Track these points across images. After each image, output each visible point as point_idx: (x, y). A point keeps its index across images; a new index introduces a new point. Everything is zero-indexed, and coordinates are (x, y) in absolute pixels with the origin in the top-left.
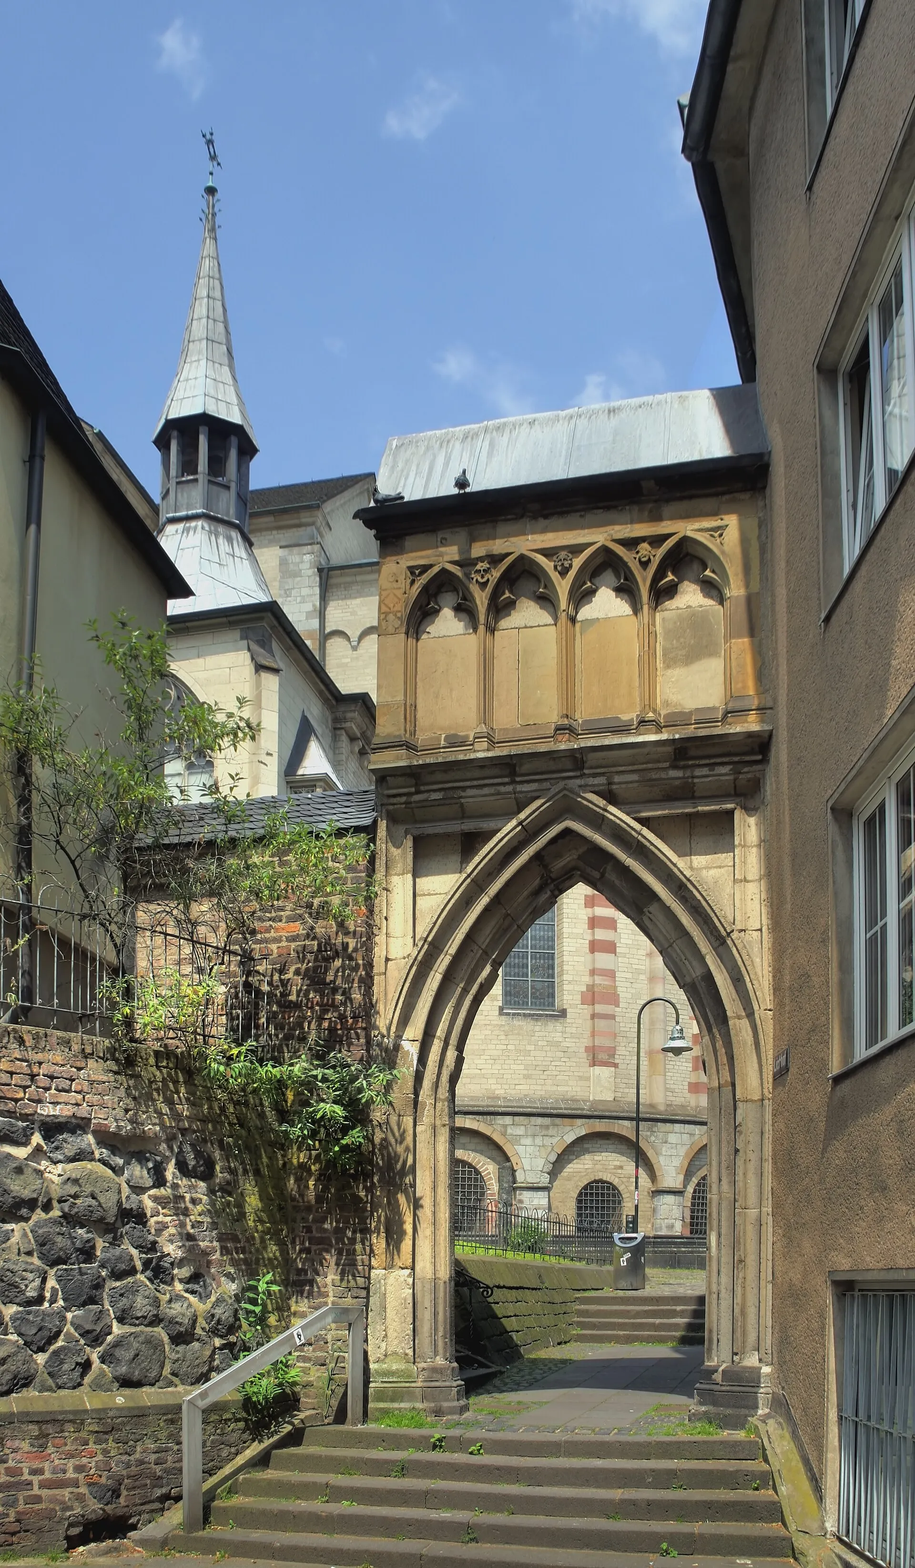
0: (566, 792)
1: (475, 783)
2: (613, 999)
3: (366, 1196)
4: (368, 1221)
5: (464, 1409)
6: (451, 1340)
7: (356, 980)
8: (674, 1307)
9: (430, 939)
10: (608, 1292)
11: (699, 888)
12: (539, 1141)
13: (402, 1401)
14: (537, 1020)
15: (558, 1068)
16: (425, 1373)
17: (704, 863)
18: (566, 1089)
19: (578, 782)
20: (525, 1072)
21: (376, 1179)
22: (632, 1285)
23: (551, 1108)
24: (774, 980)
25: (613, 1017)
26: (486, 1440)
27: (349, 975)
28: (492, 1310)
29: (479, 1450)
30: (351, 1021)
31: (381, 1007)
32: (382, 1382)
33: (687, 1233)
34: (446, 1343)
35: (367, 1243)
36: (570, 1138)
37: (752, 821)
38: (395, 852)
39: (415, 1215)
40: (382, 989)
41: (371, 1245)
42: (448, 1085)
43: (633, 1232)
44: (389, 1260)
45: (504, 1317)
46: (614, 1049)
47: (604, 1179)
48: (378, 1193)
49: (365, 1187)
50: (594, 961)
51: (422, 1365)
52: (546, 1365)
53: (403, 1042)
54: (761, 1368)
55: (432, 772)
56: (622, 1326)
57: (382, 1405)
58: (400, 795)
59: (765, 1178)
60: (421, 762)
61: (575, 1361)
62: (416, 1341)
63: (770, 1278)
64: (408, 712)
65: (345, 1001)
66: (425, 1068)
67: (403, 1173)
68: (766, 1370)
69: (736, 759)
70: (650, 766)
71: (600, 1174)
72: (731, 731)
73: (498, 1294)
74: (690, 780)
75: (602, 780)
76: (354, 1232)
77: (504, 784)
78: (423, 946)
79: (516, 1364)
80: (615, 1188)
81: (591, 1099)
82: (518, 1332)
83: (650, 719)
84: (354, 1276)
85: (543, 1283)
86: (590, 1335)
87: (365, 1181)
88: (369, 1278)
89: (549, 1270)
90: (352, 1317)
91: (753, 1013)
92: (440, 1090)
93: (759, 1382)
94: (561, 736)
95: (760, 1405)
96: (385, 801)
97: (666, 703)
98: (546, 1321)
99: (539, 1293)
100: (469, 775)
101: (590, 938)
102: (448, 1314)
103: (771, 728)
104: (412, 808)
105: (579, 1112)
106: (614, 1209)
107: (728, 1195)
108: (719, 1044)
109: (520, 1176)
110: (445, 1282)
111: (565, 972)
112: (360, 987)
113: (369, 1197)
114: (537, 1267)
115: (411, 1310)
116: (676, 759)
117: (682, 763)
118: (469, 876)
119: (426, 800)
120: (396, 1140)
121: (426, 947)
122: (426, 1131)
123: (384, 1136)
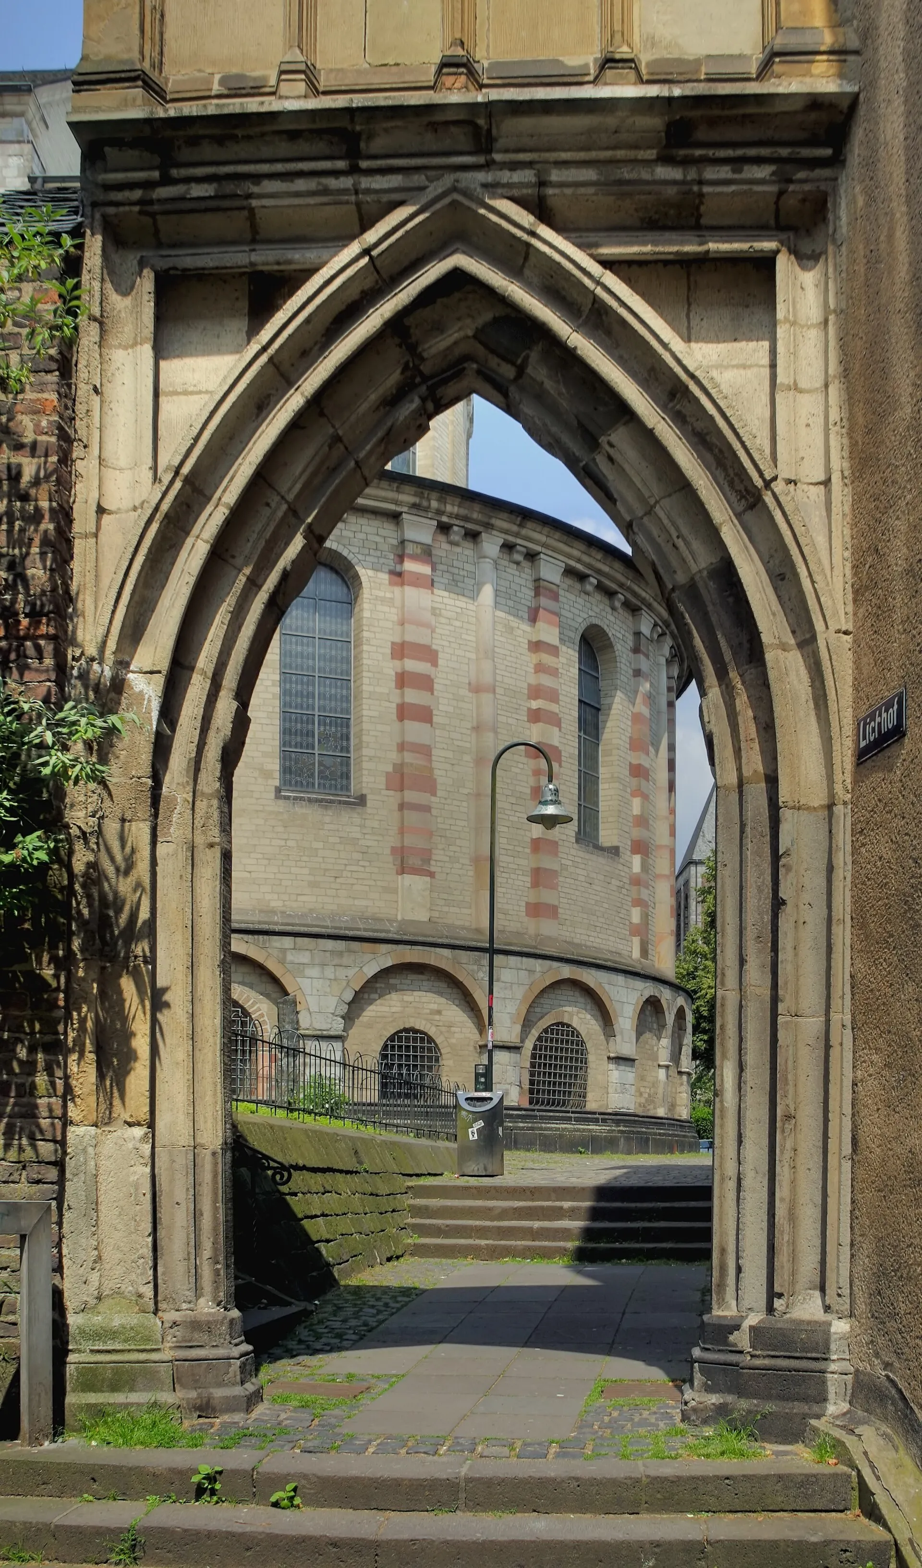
0: (456, 196)
1: (279, 167)
2: (429, 785)
3: (56, 976)
4: (61, 1028)
5: (256, 1397)
6: (227, 1266)
7: (37, 541)
8: (558, 1204)
9: (186, 470)
10: (449, 1179)
11: (713, 392)
12: (329, 972)
13: (132, 1390)
14: (326, 808)
15: (355, 875)
16: (179, 1332)
17: (715, 357)
18: (364, 903)
19: (481, 176)
20: (311, 878)
21: (76, 944)
22: (486, 1170)
23: (346, 929)
24: (855, 574)
25: (427, 809)
26: (305, 1476)
27: (22, 530)
28: (287, 1205)
29: (291, 1499)
30: (25, 622)
31: (86, 602)
32: (92, 1351)
33: (526, 1104)
34: (217, 1273)
35: (59, 1073)
36: (371, 970)
37: (809, 278)
38: (119, 303)
39: (154, 1022)
40: (90, 565)
41: (66, 1077)
42: (218, 766)
43: (485, 1090)
44: (103, 1107)
45: (307, 1217)
46: (429, 851)
47: (417, 1027)
48: (81, 973)
49: (54, 959)
50: (403, 732)
51: (171, 1316)
52: (378, 1299)
53: (131, 676)
54: (830, 1324)
55: (194, 142)
56: (482, 1232)
57: (93, 1398)
58: (131, 186)
59: (837, 956)
60: (172, 113)
61: (424, 1291)
62: (160, 1269)
63: (847, 1149)
64: (148, 19)
65: (15, 580)
66: (173, 730)
67: (130, 933)
68: (840, 1327)
69: (784, 152)
70: (620, 154)
71: (412, 1020)
72: (781, 90)
73: (298, 1180)
74: (695, 188)
75: (526, 176)
76: (32, 1050)
77: (335, 173)
78: (172, 482)
79: (329, 1296)
80: (431, 1040)
81: (399, 918)
82: (328, 1241)
83: (625, 56)
84: (32, 1138)
85: (360, 1163)
86: (435, 1245)
87: (53, 947)
88: (63, 1143)
89: (368, 1142)
90: (27, 1223)
91: (814, 638)
92: (203, 776)
93: (827, 1349)
94: (451, 79)
95: (831, 1396)
96: (101, 196)
97: (652, 41)
98: (369, 1223)
99: (356, 1178)
100: (266, 151)
101: (398, 700)
102: (221, 1217)
103: (856, 89)
104: (153, 215)
105: (382, 935)
106: (430, 1068)
107: (758, 991)
108: (742, 701)
109: (304, 1021)
110: (214, 1154)
111: (364, 745)
112: (43, 554)
113: (63, 980)
114: (351, 1138)
115: (148, 1207)
116: (668, 146)
117: (682, 152)
118: (264, 349)
119: (182, 199)
120: (118, 870)
121: (178, 484)
122: (175, 854)
123: (92, 859)
